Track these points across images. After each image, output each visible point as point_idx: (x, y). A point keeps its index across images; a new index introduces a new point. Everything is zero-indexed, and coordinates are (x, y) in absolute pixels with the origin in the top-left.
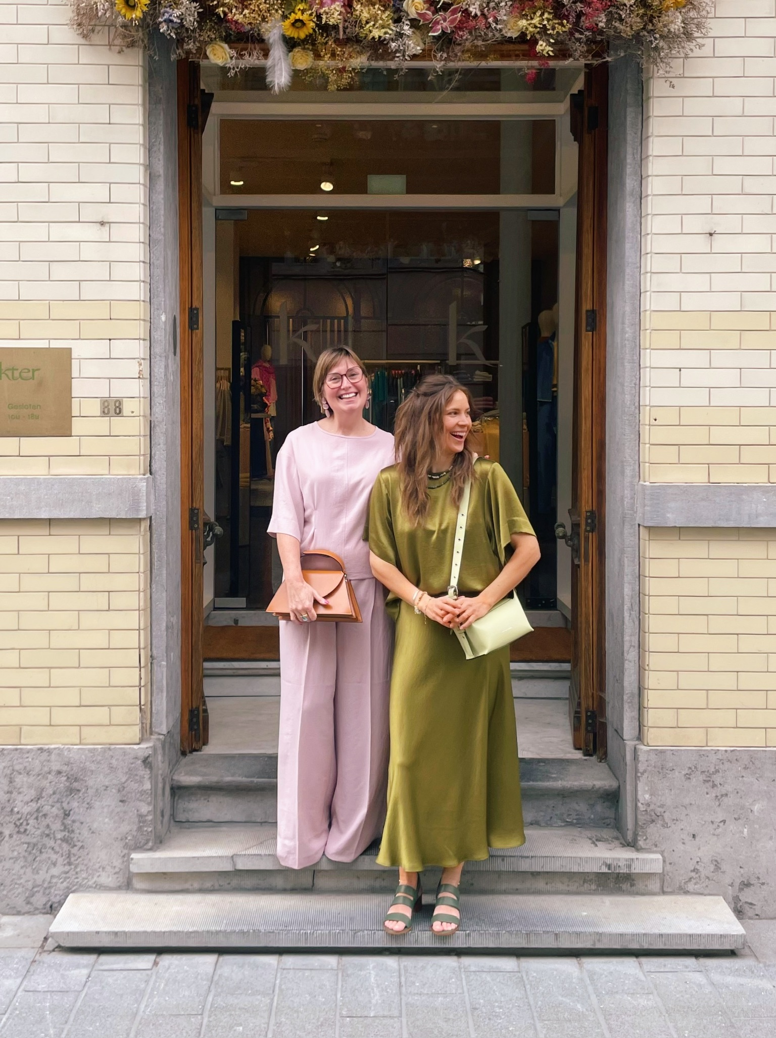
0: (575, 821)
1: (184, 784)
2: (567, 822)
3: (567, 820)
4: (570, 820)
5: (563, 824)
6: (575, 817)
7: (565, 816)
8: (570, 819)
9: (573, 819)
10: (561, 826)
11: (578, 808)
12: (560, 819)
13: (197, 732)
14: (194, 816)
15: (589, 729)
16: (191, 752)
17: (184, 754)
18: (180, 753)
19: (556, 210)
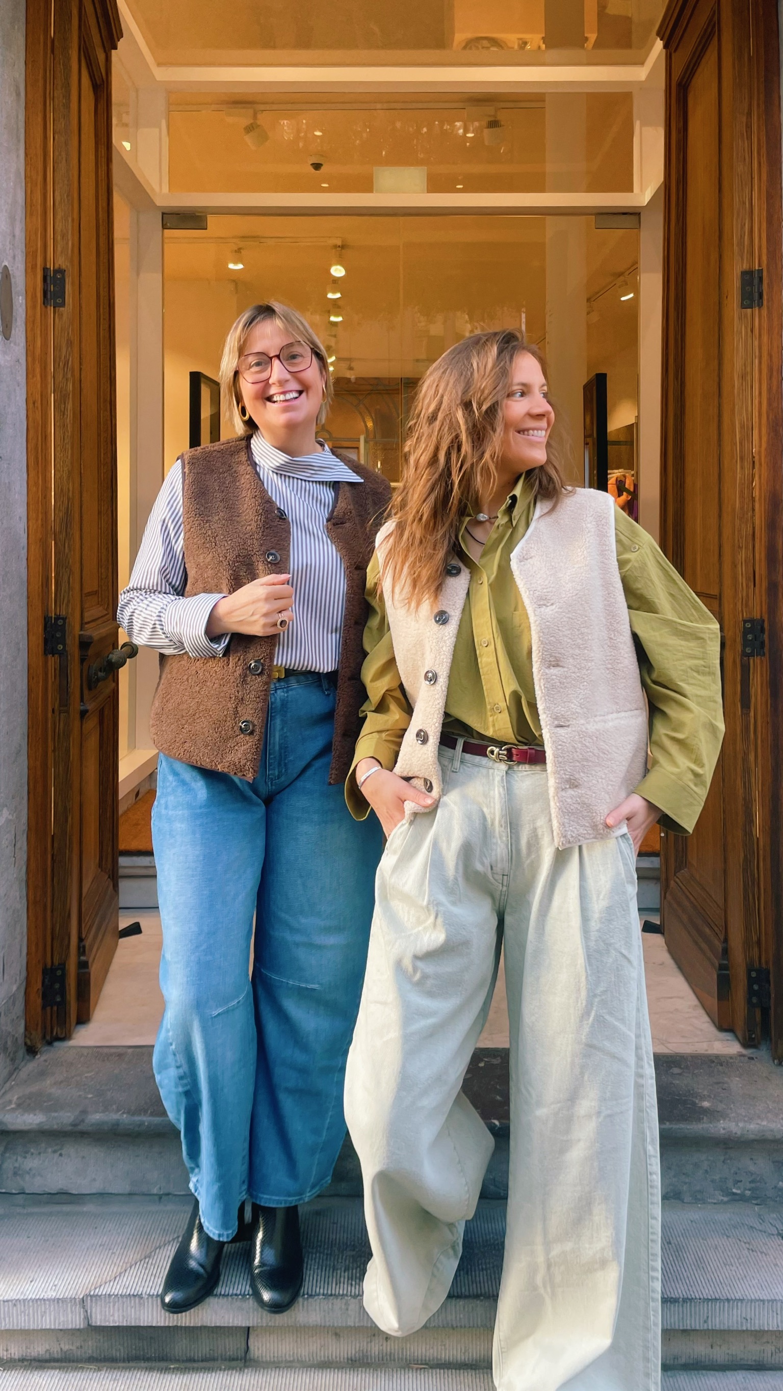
0: (748, 1193)
2: (734, 1194)
3: (734, 1190)
4: (739, 1192)
5: (725, 1199)
6: (749, 1186)
7: (730, 1184)
8: (739, 1188)
9: (745, 1189)
10: (722, 1202)
11: (752, 1168)
12: (722, 1190)
13: (63, 1004)
14: (36, 1185)
15: (754, 1000)
16: (50, 1043)
17: (32, 1051)
18: (22, 1051)
19: (633, 214)
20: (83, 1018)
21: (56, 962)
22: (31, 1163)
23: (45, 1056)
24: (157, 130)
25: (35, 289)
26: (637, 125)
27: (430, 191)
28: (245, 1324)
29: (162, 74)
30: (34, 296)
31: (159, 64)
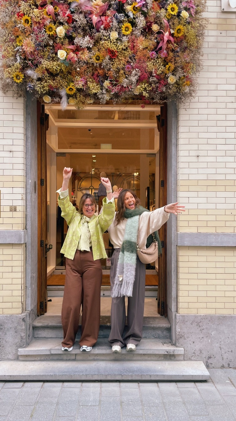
0: (157, 337)
1: (36, 326)
5: (154, 338)
7: (154, 335)
11: (158, 332)
13: (43, 308)
14: (40, 336)
15: (162, 307)
16: (41, 315)
17: (38, 316)
18: (37, 316)
19: (155, 154)
20: (46, 312)
21: (42, 301)
22: (40, 332)
23: (40, 317)
24: (55, 135)
25: (39, 183)
26: (155, 135)
27: (113, 148)
28: (75, 353)
29: (57, 124)
30: (39, 185)
31: (56, 122)
